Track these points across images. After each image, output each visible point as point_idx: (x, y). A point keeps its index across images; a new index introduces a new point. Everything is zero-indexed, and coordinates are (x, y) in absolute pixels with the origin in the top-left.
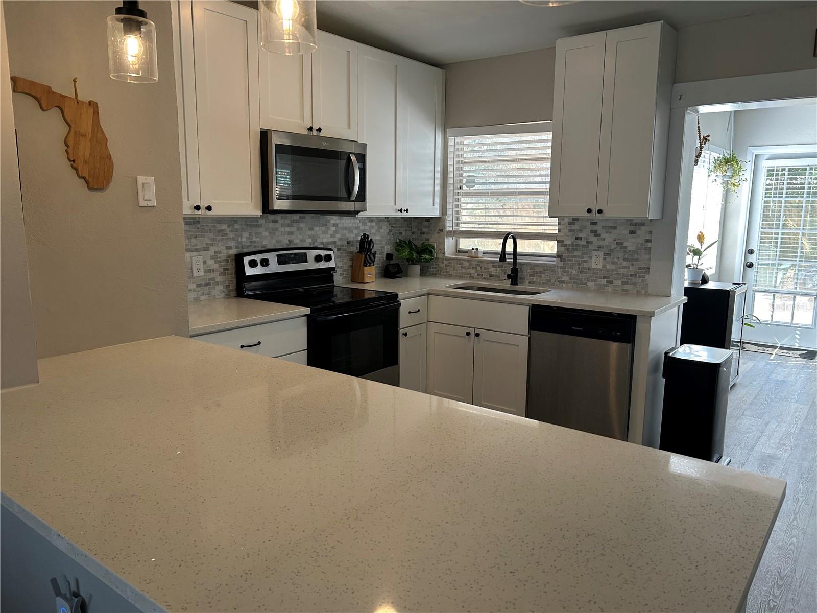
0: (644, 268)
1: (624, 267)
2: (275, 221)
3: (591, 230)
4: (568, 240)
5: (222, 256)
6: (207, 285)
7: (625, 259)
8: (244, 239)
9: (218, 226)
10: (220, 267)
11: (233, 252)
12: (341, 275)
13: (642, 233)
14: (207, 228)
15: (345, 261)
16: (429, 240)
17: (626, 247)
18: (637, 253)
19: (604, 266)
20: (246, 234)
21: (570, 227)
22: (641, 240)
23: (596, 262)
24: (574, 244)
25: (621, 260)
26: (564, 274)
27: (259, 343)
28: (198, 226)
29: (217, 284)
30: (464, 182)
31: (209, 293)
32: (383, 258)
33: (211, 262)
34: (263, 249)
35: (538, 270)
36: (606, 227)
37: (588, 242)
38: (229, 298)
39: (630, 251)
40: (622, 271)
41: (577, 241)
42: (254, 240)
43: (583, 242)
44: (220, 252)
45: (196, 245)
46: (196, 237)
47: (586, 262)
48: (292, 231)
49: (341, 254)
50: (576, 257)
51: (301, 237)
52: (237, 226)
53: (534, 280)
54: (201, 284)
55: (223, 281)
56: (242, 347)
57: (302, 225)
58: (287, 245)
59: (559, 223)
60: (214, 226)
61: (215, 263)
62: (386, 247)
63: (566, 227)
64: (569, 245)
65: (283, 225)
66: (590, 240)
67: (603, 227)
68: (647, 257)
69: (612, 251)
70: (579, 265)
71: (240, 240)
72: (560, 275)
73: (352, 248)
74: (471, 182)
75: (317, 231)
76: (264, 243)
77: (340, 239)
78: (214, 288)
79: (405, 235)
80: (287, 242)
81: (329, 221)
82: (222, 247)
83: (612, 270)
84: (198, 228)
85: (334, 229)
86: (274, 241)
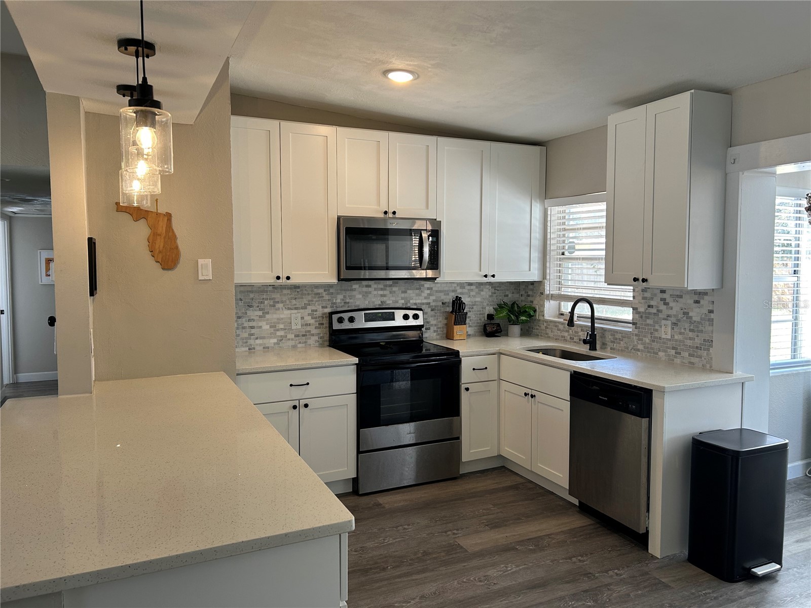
0: (708, 340)
1: (690, 339)
2: (369, 286)
3: (661, 298)
4: (642, 307)
5: (319, 313)
6: (303, 335)
7: (691, 330)
8: (339, 301)
9: (315, 290)
10: (315, 322)
11: (328, 310)
12: (435, 331)
13: (705, 301)
14: (305, 292)
15: (439, 320)
16: (532, 302)
17: (691, 318)
18: (702, 324)
19: (672, 336)
20: (340, 297)
21: (643, 294)
22: (705, 311)
23: (665, 332)
24: (647, 311)
25: (687, 331)
26: (638, 342)
27: (308, 384)
28: (298, 290)
29: (313, 335)
30: (567, 248)
31: (305, 342)
32: (485, 317)
33: (308, 319)
34: (356, 308)
35: (618, 336)
36: (673, 295)
37: (658, 311)
38: (321, 347)
39: (695, 321)
40: (689, 343)
41: (649, 309)
42: (347, 301)
43: (654, 310)
44: (316, 311)
45: (296, 304)
46: (296, 299)
47: (657, 330)
48: (385, 293)
49: (436, 313)
50: (648, 325)
51: (394, 299)
52: (331, 290)
53: (615, 346)
54: (298, 335)
55: (318, 333)
56: (291, 385)
57: (394, 289)
58: (379, 305)
59: (634, 290)
60: (312, 291)
61: (312, 319)
62: (487, 308)
63: (640, 294)
64: (643, 312)
65: (375, 289)
66: (660, 309)
67: (671, 295)
68: (710, 328)
69: (679, 320)
70: (651, 333)
71: (334, 301)
72: (636, 343)
73: (447, 308)
74: (572, 249)
75: (410, 294)
76: (357, 304)
77: (434, 301)
78: (310, 339)
79: (511, 297)
80: (380, 303)
81: (423, 285)
82: (318, 307)
83: (680, 341)
84: (298, 292)
85: (429, 292)
86: (367, 302)
